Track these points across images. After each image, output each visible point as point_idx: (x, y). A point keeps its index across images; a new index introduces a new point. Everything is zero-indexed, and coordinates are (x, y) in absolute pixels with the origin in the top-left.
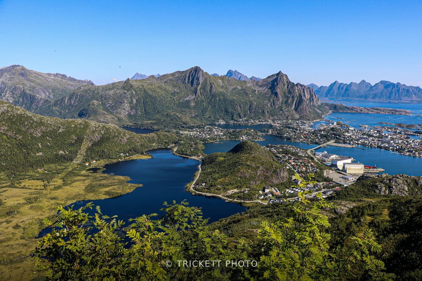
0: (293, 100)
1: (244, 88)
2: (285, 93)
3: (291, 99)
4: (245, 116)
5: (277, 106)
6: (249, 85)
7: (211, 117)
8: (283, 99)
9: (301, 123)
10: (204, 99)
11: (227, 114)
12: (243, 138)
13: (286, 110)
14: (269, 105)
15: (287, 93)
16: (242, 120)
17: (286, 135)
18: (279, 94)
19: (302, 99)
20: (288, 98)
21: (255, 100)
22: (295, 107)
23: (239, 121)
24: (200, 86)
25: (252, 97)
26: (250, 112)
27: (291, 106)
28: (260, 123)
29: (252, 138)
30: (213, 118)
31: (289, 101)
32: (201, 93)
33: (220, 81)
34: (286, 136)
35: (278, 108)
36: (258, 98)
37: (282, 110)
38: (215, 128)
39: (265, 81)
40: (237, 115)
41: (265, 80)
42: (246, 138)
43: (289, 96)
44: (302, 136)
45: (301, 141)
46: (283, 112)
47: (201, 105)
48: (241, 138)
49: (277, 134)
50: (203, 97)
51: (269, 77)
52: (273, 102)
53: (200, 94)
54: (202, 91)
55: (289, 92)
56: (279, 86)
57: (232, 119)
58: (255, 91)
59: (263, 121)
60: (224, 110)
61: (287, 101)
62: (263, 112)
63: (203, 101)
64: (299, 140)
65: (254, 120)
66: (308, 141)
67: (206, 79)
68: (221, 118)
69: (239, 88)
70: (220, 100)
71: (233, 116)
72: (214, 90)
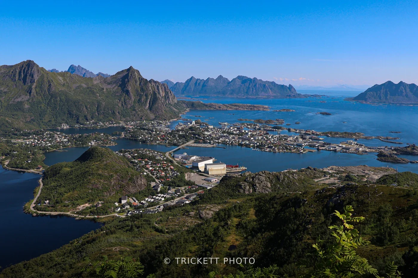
0: (147, 99)
1: (90, 85)
2: (137, 91)
3: (145, 97)
4: (92, 118)
5: (129, 106)
6: (95, 83)
7: (51, 121)
8: (136, 98)
9: (157, 124)
10: (41, 100)
11: (71, 117)
12: (91, 144)
13: (139, 109)
14: (120, 105)
15: (139, 91)
16: (90, 123)
17: (141, 138)
18: (130, 91)
19: (157, 97)
20: (141, 96)
21: (103, 99)
22: (149, 106)
23: (85, 125)
24: (35, 84)
25: (99, 96)
26: (98, 114)
27: (145, 105)
28: (110, 125)
29: (103, 143)
30: (53, 123)
31: (143, 100)
32: (36, 93)
33: (61, 78)
34: (141, 139)
35: (130, 108)
36: (107, 97)
37: (135, 110)
38: (57, 134)
39: (114, 78)
40: (83, 118)
41: (114, 76)
42: (95, 144)
43: (142, 93)
44: (159, 138)
45: (158, 143)
46: (137, 112)
47: (38, 107)
48: (90, 144)
49: (131, 137)
50: (40, 98)
51: (118, 73)
52: (125, 101)
53: (35, 94)
54: (38, 90)
55: (142, 90)
56: (130, 83)
57: (78, 122)
58: (103, 89)
59: (114, 123)
60: (67, 112)
61: (139, 100)
62: (114, 113)
63: (40, 102)
64: (156, 142)
65: (104, 122)
66: (165, 143)
67: (43, 76)
68: (64, 122)
69: (84, 86)
70: (61, 100)
71: (78, 119)
72: (53, 89)
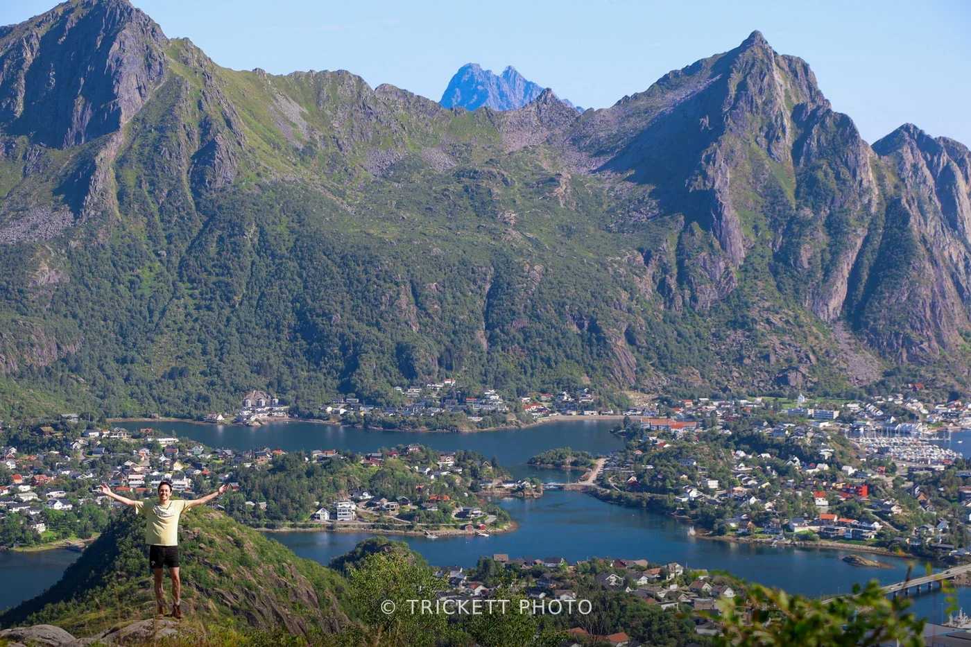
0: (835, 250)
1: (477, 161)
2: (773, 195)
3: (822, 237)
4: (447, 363)
5: (708, 295)
6: (514, 143)
7: (182, 373)
8: (763, 242)
9: (882, 419)
10: (143, 238)
11: (308, 353)
12: (334, 515)
13: (775, 319)
14: (646, 286)
15: (790, 194)
16: (426, 392)
17: (694, 493)
18: (726, 199)
19: (909, 240)
20: (792, 229)
21: (537, 244)
22: (848, 302)
23: (389, 405)
24: (120, 139)
25: (519, 226)
26: (492, 340)
27: (821, 296)
28: (557, 416)
29: (410, 517)
30: (195, 383)
31: (805, 255)
32: (121, 196)
33: (294, 110)
34: (693, 504)
35: (715, 309)
36: (569, 232)
37: (741, 323)
38: (153, 447)
39: (637, 113)
40: (386, 360)
41: (640, 103)
42: (360, 517)
43: (807, 212)
44: (821, 502)
45: (804, 537)
46: (753, 337)
47: (115, 280)
48: (325, 516)
49: (634, 487)
50: (137, 227)
51: (667, 82)
52: (680, 264)
53: (112, 202)
54: (130, 176)
55: (809, 187)
56: (728, 140)
57: (346, 388)
58: (553, 181)
59: (589, 399)
60: (291, 319)
61: (784, 259)
62: (594, 335)
63: (132, 255)
64: (787, 528)
65: (521, 393)
66: (858, 537)
67: (174, 87)
68: (262, 381)
69: (441, 161)
70: (264, 247)
71: (353, 365)
72: (226, 172)
